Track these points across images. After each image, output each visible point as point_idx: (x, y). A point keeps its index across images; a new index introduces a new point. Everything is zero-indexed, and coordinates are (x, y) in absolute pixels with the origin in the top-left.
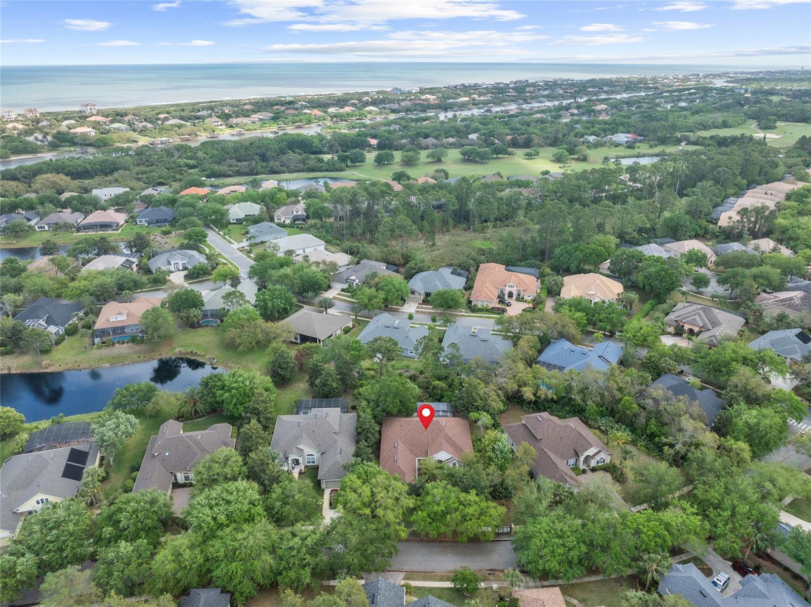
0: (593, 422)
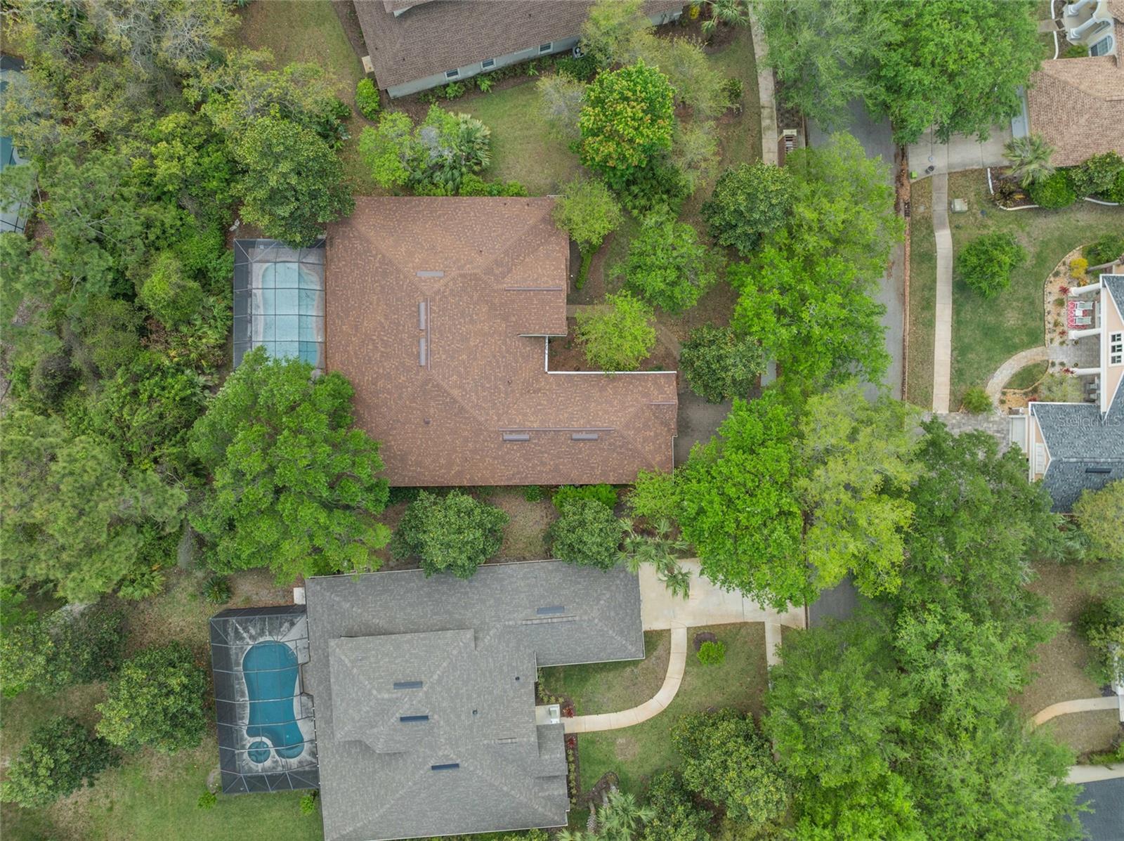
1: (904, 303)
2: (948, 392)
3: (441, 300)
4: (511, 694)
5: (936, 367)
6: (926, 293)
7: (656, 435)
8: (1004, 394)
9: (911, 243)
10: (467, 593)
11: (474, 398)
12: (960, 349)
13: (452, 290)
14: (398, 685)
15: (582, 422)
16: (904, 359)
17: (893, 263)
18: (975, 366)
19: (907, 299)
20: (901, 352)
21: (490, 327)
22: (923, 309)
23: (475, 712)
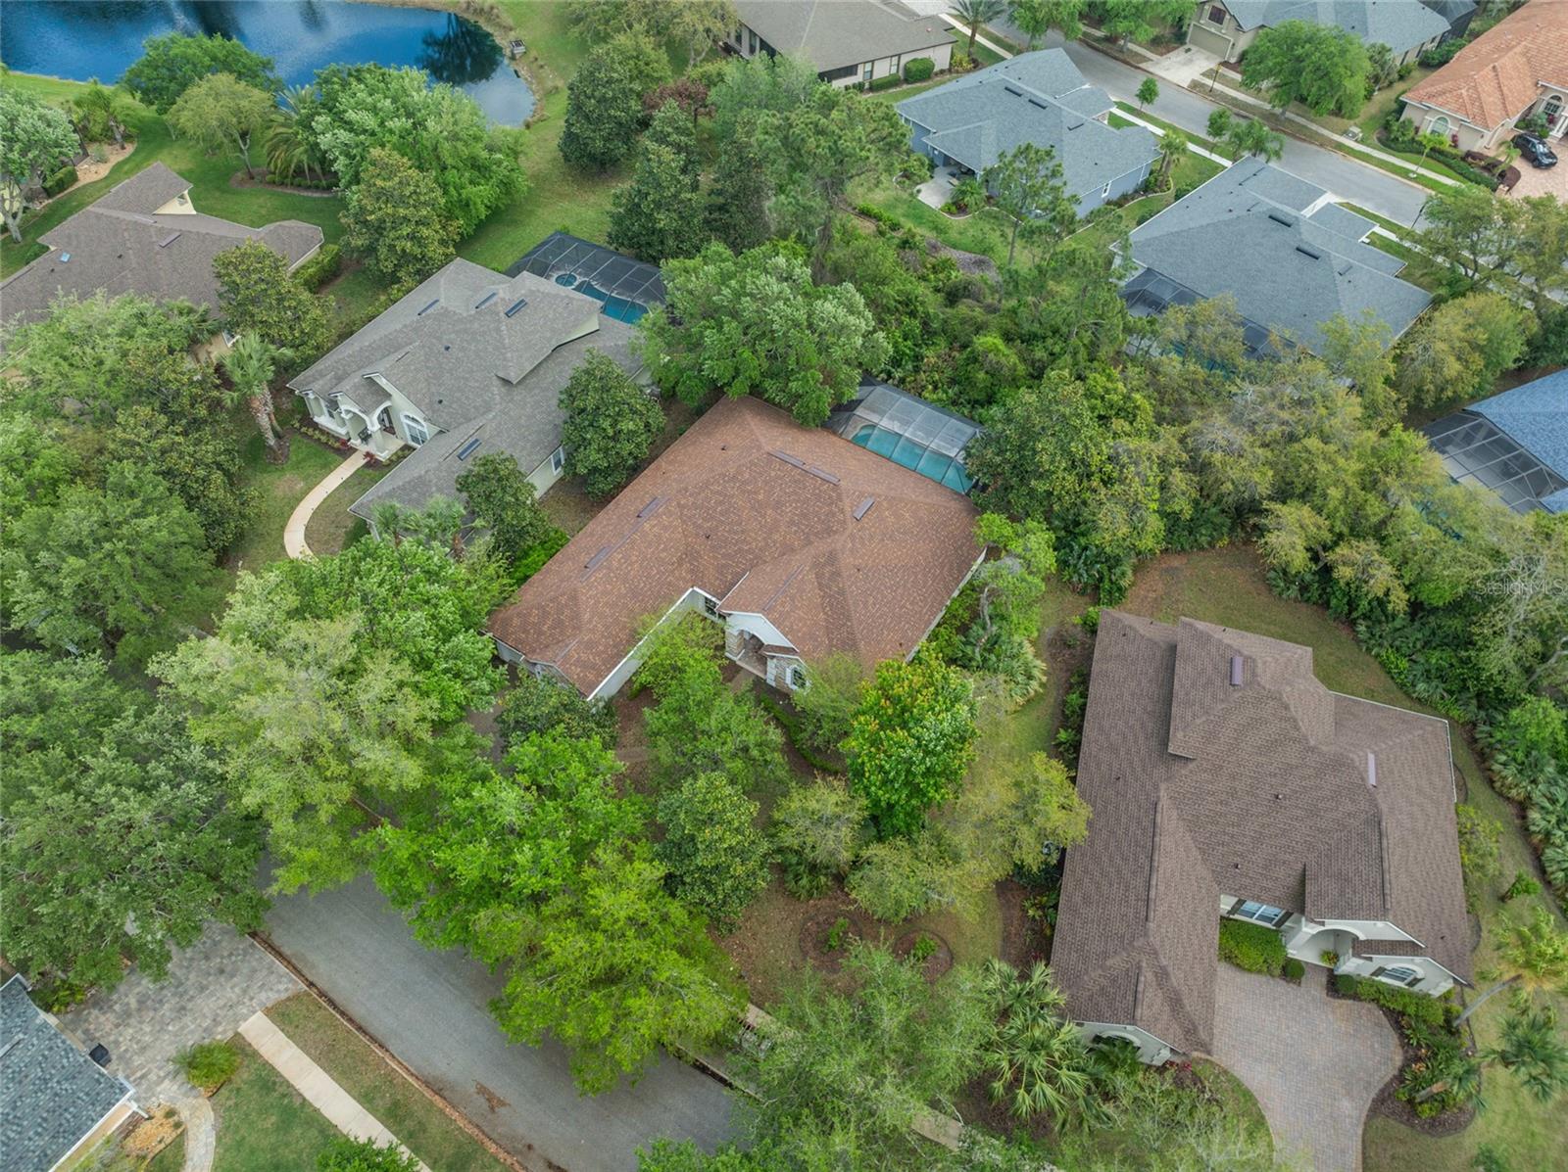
0: (1510, 773)
1: (427, 1084)
2: (262, 1051)
3: (830, 497)
4: (433, 389)
5: (307, 1060)
6: (409, 1124)
7: (540, 633)
8: (177, 1125)
9: (497, 1160)
10: (549, 414)
11: (716, 488)
12: (295, 1111)
13: (834, 515)
14: (522, 303)
15: (615, 564)
16: (360, 1028)
17: (492, 1109)
18: (253, 1116)
19: (428, 1094)
20: (371, 1030)
21: (775, 542)
22: (396, 1104)
23: (447, 348)
